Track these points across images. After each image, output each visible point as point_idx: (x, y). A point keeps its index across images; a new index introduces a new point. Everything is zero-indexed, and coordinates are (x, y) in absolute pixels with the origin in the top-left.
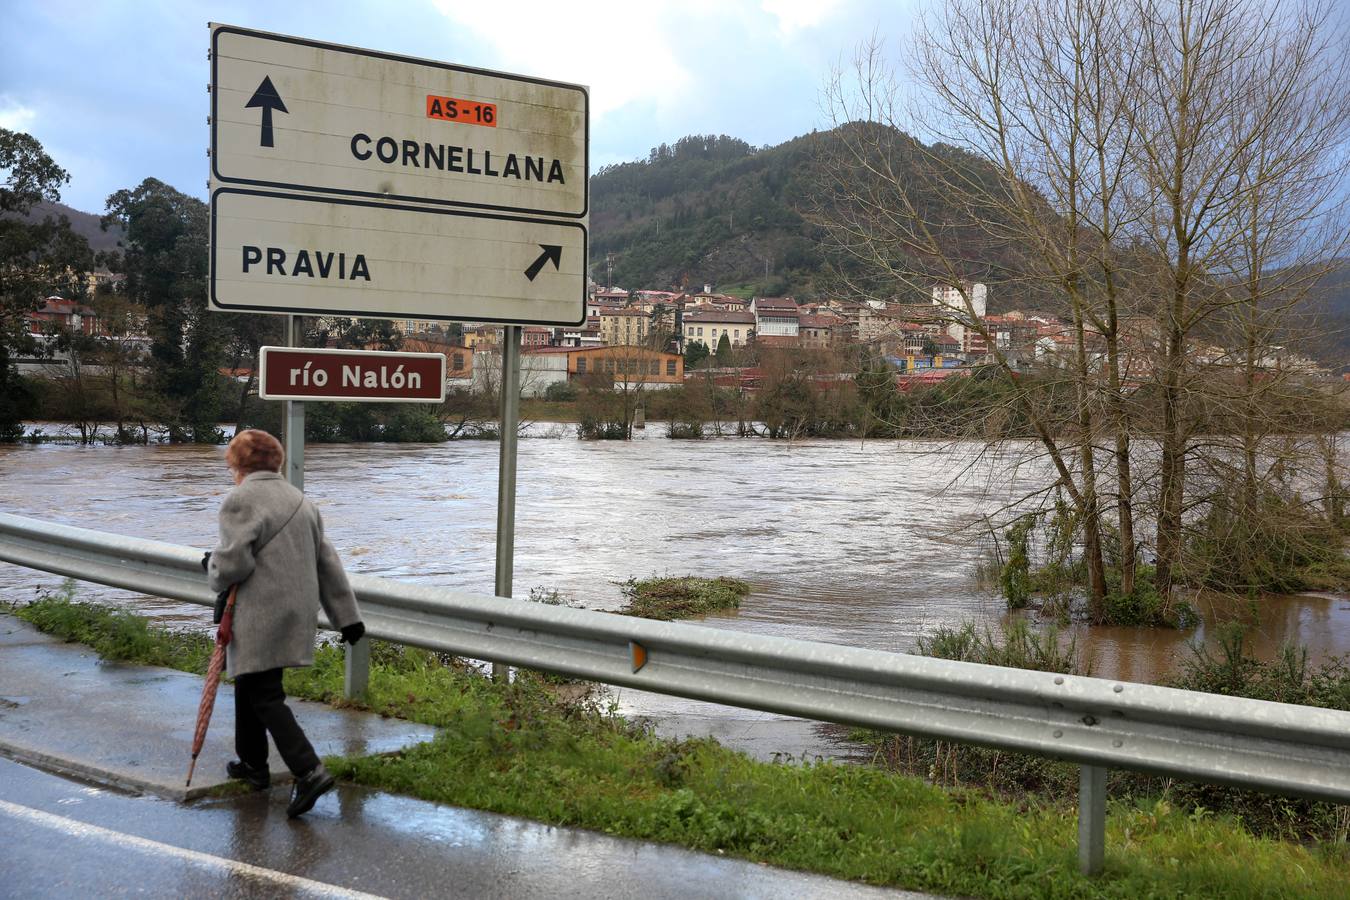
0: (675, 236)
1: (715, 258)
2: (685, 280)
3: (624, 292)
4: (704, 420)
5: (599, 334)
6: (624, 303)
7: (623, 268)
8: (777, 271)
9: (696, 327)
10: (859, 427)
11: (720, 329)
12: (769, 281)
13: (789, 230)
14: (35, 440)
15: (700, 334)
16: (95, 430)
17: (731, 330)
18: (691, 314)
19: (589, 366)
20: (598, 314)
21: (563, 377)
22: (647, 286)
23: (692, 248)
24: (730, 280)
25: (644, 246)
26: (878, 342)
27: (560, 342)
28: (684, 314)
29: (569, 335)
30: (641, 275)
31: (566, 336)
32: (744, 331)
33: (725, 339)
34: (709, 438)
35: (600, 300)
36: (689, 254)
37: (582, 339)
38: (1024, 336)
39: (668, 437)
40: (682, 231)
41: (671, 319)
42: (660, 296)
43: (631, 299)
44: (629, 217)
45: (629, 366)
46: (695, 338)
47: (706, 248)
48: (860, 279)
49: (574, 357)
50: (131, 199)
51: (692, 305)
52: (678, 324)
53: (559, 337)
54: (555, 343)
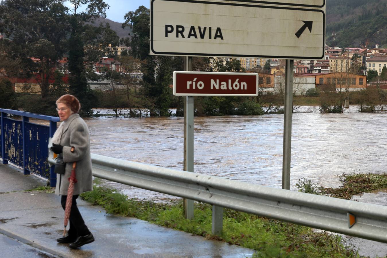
0: (363, 23)
1: (381, 33)
2: (367, 43)
3: (340, 49)
4: (377, 104)
5: (329, 67)
6: (340, 54)
7: (339, 38)
9: (372, 63)
11: (383, 64)
14: (97, 116)
15: (374, 66)
16: (121, 112)
18: (370, 58)
19: (325, 81)
20: (328, 59)
21: (313, 86)
22: (350, 46)
23: (370, 29)
25: (349, 29)
27: (312, 71)
28: (367, 58)
29: (316, 68)
30: (348, 41)
31: (314, 68)
33: (385, 68)
34: (378, 112)
35: (329, 53)
36: (369, 31)
37: (322, 70)
39: (360, 111)
40: (365, 21)
41: (361, 60)
42: (356, 50)
43: (343, 52)
44: (342, 16)
45: (342, 81)
46: (372, 68)
47: (376, 29)
49: (318, 78)
50: (134, 15)
51: (370, 54)
52: (364, 62)
53: (312, 69)
54: (310, 72)
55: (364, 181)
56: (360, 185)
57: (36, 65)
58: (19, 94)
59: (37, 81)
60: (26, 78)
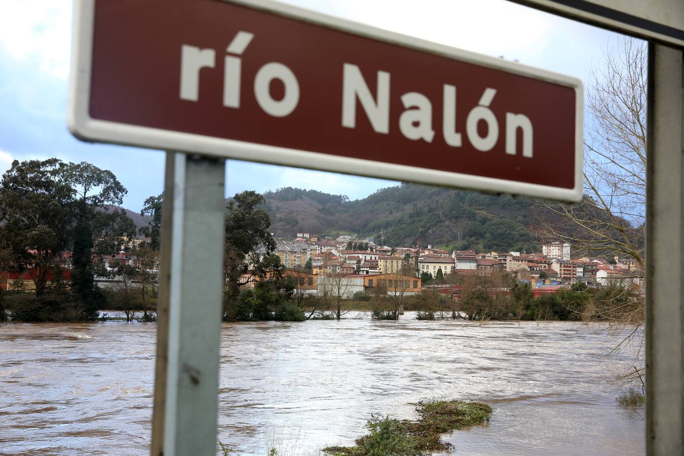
0: (414, 222)
1: (433, 232)
2: (419, 242)
3: (389, 248)
4: (435, 311)
5: (378, 268)
6: (389, 253)
7: (388, 237)
8: (464, 238)
9: (425, 265)
10: (515, 315)
11: (437, 266)
12: (460, 243)
13: (469, 218)
14: (104, 319)
15: (427, 268)
16: (133, 315)
17: (443, 266)
18: (423, 259)
19: (375, 284)
20: (377, 259)
21: (362, 289)
22: (400, 246)
23: (422, 227)
24: (441, 242)
25: (399, 227)
26: (516, 272)
27: (359, 272)
28: (420, 259)
29: (363, 269)
30: (397, 240)
31: (361, 269)
32: (449, 267)
33: (440, 271)
34: (438, 319)
35: (378, 252)
36: (421, 230)
37: (370, 271)
38: (591, 270)
39: (417, 319)
40: (417, 219)
41: (413, 261)
42: (407, 250)
43: (393, 251)
44: (391, 213)
45: (396, 283)
46: (425, 271)
47: (429, 227)
48: (503, 244)
49: (367, 279)
50: (156, 201)
51: (423, 254)
52: (417, 262)
53: (358, 270)
54: (356, 273)
55: (450, 413)
56: (446, 417)
57: (33, 257)
58: (9, 293)
59: (31, 276)
60: (17, 272)
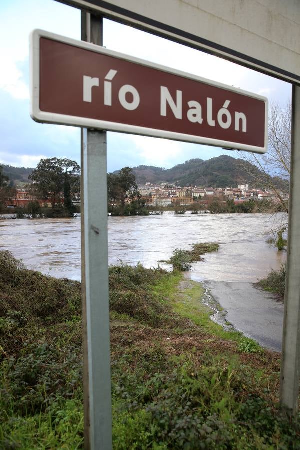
0: (190, 177)
1: (198, 181)
2: (192, 185)
3: (181, 187)
4: (198, 210)
5: (177, 195)
7: (180, 183)
8: (209, 183)
9: (195, 193)
10: (228, 211)
11: (199, 194)
12: (207, 185)
13: (211, 175)
14: (76, 216)
17: (201, 194)
18: (194, 191)
19: (175, 201)
20: (176, 191)
21: (171, 203)
22: (185, 186)
23: (193, 179)
24: (200, 185)
25: (184, 179)
26: (229, 196)
28: (192, 191)
29: (171, 196)
30: (184, 184)
32: (203, 194)
33: (200, 195)
35: (177, 189)
37: (174, 196)
38: (256, 194)
39: (192, 214)
41: (190, 192)
42: (187, 188)
43: (182, 189)
44: (181, 174)
45: (184, 201)
46: (195, 196)
47: (196, 179)
48: (224, 185)
49: (173, 199)
51: (194, 189)
52: (191, 193)
54: (169, 197)
55: (204, 248)
56: (203, 249)
57: (50, 194)
58: (42, 208)
59: (50, 202)
60: (45, 200)
